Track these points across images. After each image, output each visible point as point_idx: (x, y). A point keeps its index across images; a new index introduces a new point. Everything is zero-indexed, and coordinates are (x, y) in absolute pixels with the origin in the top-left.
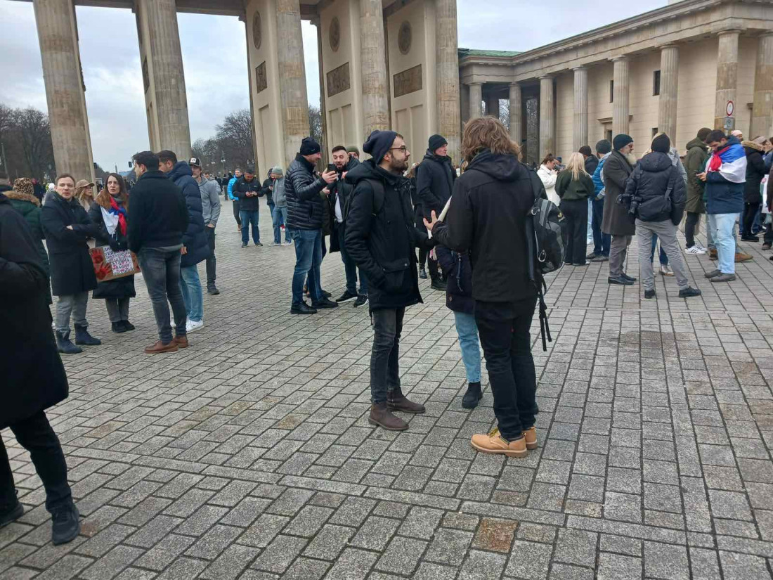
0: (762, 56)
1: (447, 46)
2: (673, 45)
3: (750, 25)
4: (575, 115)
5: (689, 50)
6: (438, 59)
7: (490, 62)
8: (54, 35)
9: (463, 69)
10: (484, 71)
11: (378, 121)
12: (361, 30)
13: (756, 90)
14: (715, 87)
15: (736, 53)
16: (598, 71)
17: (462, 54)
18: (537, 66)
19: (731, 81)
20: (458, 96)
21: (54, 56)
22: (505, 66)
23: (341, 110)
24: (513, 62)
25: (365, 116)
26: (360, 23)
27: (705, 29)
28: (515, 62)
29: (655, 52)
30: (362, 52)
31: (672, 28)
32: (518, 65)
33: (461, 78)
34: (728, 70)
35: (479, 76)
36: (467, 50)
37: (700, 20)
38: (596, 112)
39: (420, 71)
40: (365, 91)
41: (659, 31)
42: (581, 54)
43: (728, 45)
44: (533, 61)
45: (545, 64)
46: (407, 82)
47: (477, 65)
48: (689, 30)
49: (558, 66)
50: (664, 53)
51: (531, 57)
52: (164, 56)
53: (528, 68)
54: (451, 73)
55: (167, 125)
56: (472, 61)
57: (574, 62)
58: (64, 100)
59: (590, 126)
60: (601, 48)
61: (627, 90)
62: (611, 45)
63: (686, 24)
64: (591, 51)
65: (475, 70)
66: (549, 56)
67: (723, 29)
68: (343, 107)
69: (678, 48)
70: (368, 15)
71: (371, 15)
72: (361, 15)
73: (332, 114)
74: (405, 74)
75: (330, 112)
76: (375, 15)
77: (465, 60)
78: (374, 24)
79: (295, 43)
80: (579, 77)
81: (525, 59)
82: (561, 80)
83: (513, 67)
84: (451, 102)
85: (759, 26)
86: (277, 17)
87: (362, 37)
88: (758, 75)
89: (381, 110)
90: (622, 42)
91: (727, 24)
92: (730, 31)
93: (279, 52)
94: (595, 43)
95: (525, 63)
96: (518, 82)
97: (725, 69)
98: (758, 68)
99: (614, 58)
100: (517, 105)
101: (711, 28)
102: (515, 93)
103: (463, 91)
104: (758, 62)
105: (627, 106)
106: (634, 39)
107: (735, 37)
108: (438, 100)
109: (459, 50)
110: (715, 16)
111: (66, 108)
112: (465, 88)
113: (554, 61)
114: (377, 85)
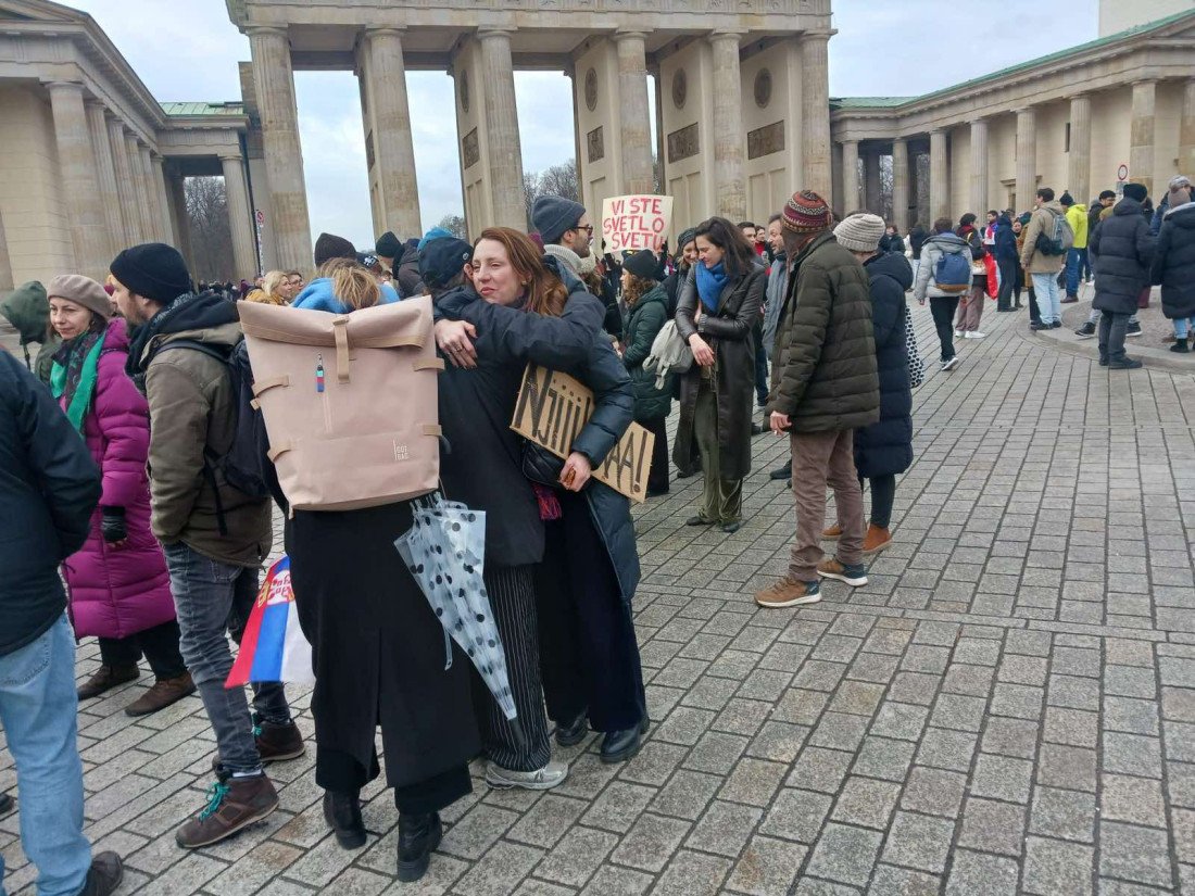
0: (1187, 106)
1: (816, 98)
2: (1081, 95)
3: (1170, 73)
4: (971, 177)
5: (1103, 100)
6: (805, 115)
7: (868, 115)
8: (393, 113)
9: (835, 125)
10: (861, 126)
11: (734, 190)
12: (714, 87)
13: (1181, 144)
14: (1129, 144)
15: (1153, 104)
16: (999, 124)
17: (834, 106)
18: (927, 118)
19: (1146, 137)
20: (829, 157)
21: (393, 135)
22: (887, 119)
23: (685, 179)
24: (896, 113)
25: (718, 186)
26: (713, 79)
27: (1119, 79)
28: (899, 114)
29: (1064, 103)
30: (715, 110)
31: (1082, 76)
32: (903, 117)
33: (832, 135)
34: (1143, 125)
35: (855, 133)
36: (840, 100)
37: (1112, 67)
38: (998, 172)
39: (782, 129)
40: (718, 156)
41: (1068, 79)
42: (979, 103)
43: (1143, 96)
44: (921, 112)
45: (936, 115)
46: (764, 141)
47: (853, 119)
48: (1101, 79)
49: (951, 118)
50: (1074, 104)
51: (919, 108)
52: (501, 129)
53: (916, 120)
54: (821, 131)
55: (504, 205)
56: (846, 115)
57: (972, 113)
58: (403, 182)
59: (991, 188)
60: (1003, 97)
61: (1033, 146)
62: (1014, 94)
63: (1097, 72)
64: (991, 100)
65: (850, 126)
66: (941, 106)
67: (1136, 79)
68: (689, 176)
69: (1090, 99)
70: (722, 68)
71: (726, 68)
72: (714, 68)
73: (674, 183)
74: (763, 131)
75: (671, 181)
76: (731, 67)
77: (839, 114)
78: (730, 78)
79: (641, 106)
80: (977, 132)
81: (911, 110)
82: (955, 135)
83: (897, 119)
84: (821, 166)
85: (1182, 73)
86: (620, 78)
87: (715, 95)
88: (1184, 128)
89: (738, 178)
90: (1027, 91)
91: (1141, 73)
92: (1144, 81)
93: (622, 117)
94: (995, 91)
95: (912, 115)
96: (903, 138)
97: (1139, 123)
98: (1183, 120)
99: (1017, 109)
100: (903, 165)
101: (1125, 78)
102: (900, 151)
103: (835, 150)
104: (1183, 112)
105: (1034, 165)
106: (1040, 87)
107: (1151, 87)
108: (804, 163)
109: (831, 100)
110: (1128, 64)
111: (404, 190)
112: (837, 147)
113: (947, 112)
114: (732, 149)
